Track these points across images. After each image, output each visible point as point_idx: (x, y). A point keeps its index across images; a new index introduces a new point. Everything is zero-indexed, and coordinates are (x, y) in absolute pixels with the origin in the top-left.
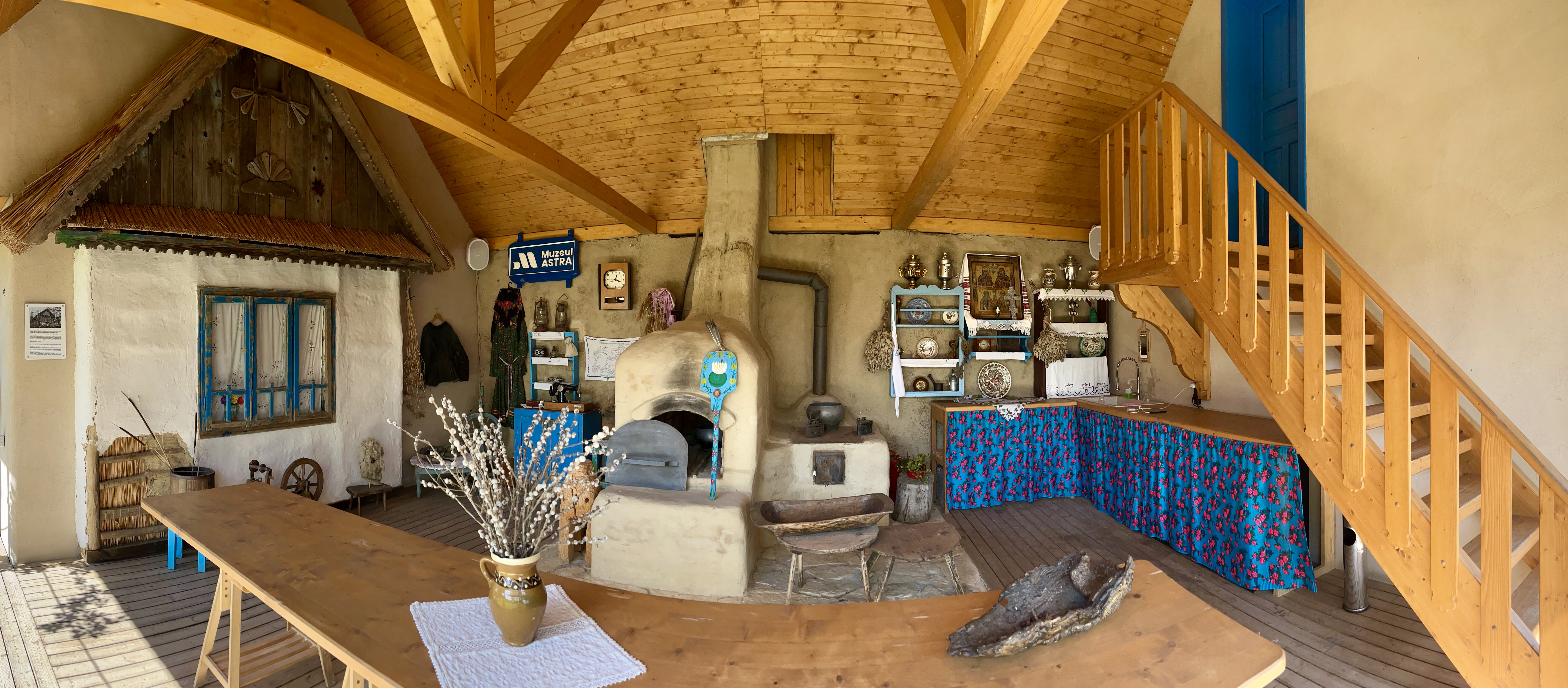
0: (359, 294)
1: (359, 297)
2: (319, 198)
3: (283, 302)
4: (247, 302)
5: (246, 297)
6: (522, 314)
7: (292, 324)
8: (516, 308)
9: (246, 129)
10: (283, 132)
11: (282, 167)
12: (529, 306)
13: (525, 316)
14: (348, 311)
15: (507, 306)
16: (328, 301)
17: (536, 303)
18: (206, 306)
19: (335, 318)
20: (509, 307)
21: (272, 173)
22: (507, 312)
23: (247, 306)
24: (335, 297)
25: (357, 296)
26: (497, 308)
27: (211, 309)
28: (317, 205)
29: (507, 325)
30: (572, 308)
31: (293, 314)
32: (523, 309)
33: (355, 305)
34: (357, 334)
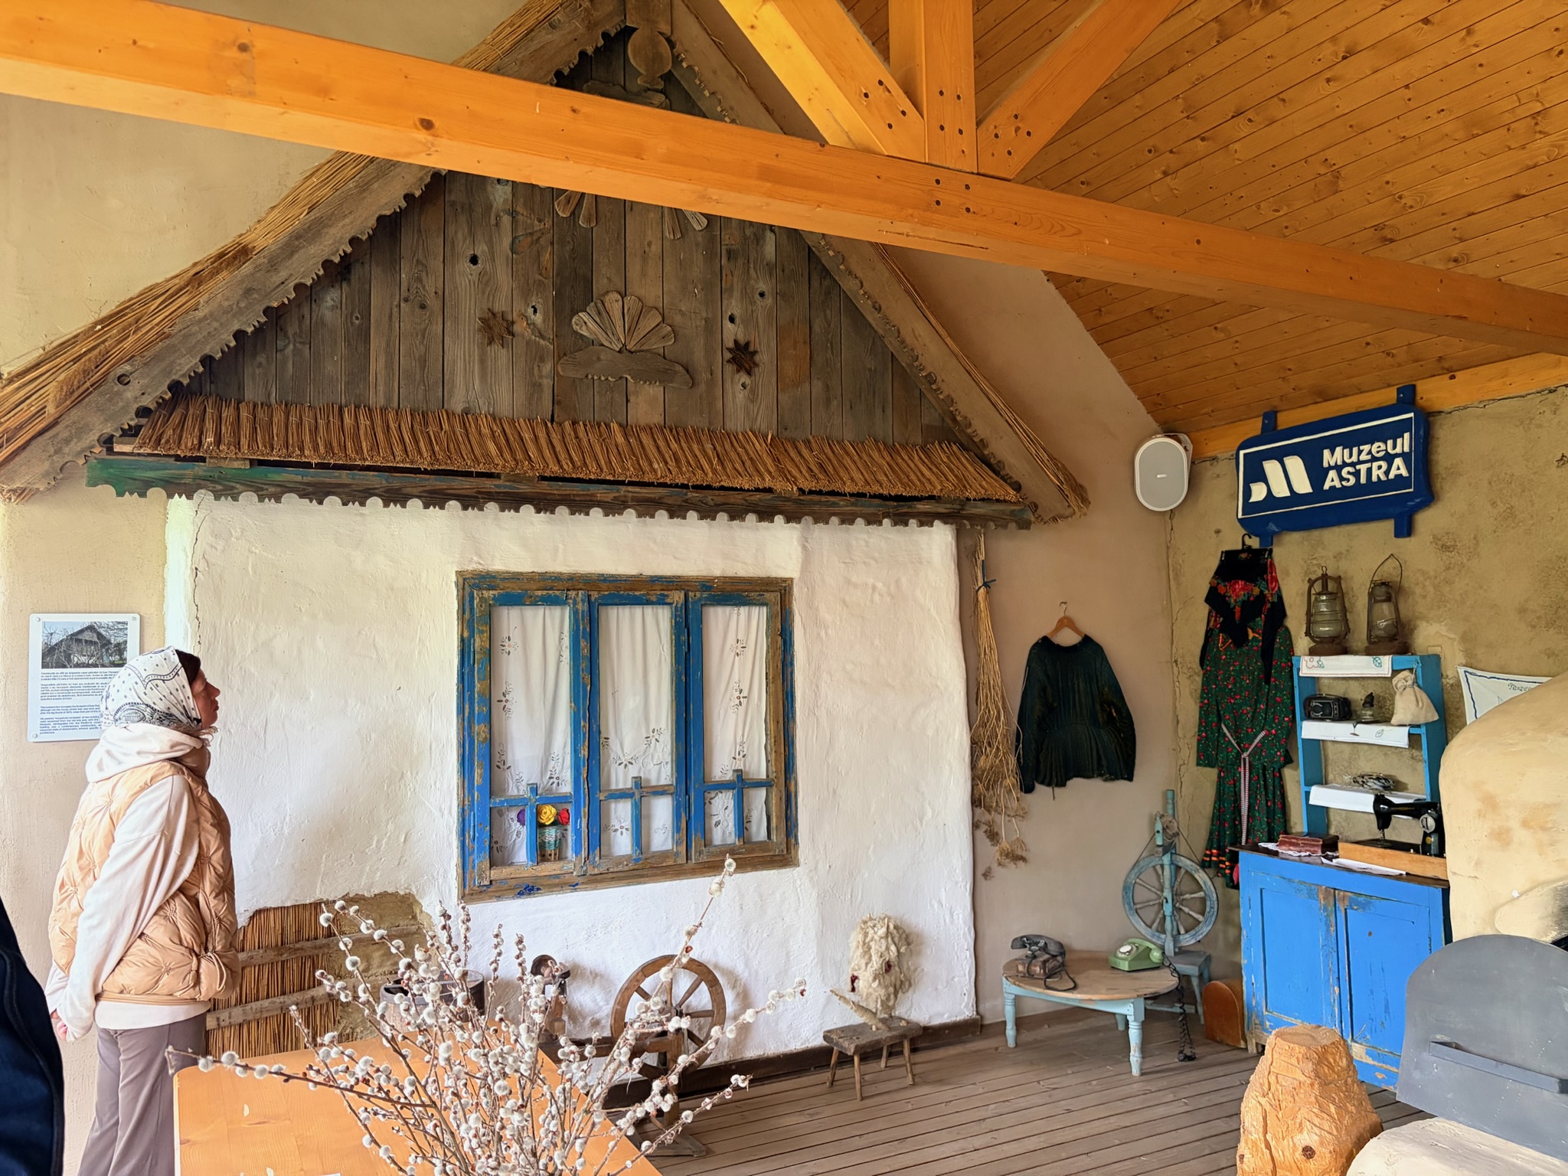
0: (854, 579)
1: (855, 586)
2: (744, 378)
3: (661, 602)
4: (575, 603)
5: (572, 594)
6: (1278, 612)
7: (685, 648)
8: (1262, 597)
9: (568, 248)
10: (655, 248)
11: (651, 321)
12: (1293, 591)
13: (1284, 615)
14: (826, 615)
15: (1238, 592)
16: (773, 597)
17: (1312, 583)
18: (477, 614)
19: (791, 633)
20: (1242, 596)
21: (630, 331)
22: (1238, 609)
23: (575, 613)
24: (791, 587)
25: (848, 582)
26: (1214, 598)
27: (489, 619)
28: (741, 396)
29: (1240, 640)
30: (1418, 590)
31: (687, 626)
32: (1280, 598)
33: (844, 602)
34: (849, 667)
